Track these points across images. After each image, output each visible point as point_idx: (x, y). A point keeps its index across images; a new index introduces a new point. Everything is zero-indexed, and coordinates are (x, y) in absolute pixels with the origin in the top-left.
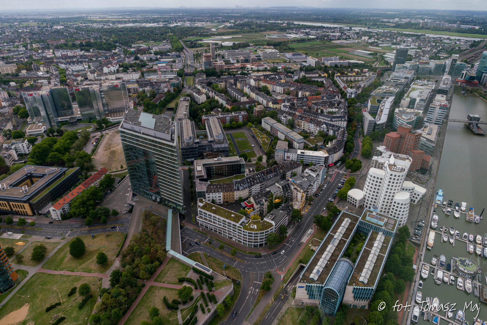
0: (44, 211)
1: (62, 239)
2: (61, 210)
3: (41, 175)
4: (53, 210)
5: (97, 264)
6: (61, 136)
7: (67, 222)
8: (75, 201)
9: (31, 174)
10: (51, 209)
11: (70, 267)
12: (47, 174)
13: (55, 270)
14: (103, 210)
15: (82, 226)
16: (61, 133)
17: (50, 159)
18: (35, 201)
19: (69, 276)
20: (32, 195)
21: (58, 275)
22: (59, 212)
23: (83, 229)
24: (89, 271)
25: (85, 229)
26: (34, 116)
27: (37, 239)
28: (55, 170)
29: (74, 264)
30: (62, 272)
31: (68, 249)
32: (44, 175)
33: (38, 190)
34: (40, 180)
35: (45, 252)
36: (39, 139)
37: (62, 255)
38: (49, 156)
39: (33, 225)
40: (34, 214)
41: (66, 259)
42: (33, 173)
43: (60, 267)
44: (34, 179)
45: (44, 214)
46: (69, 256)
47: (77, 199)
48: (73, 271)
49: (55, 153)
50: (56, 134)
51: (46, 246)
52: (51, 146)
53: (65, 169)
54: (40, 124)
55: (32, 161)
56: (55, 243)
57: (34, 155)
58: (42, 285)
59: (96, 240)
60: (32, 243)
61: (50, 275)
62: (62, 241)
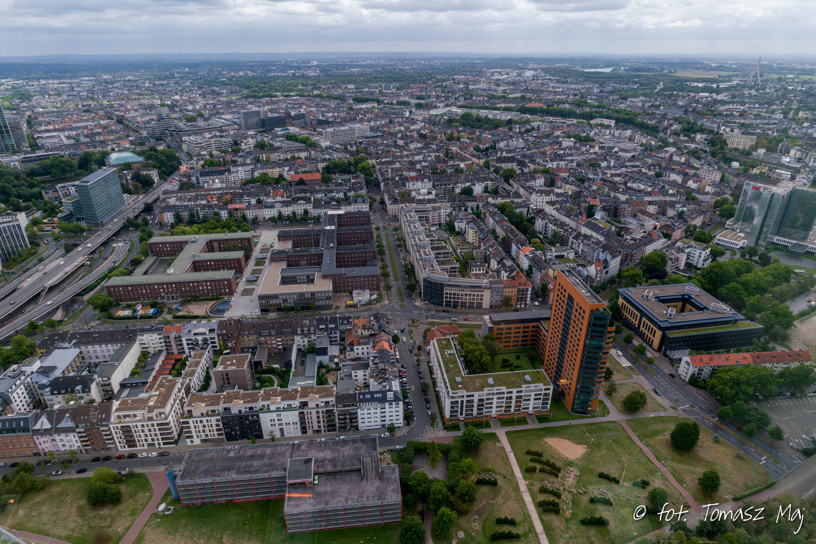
0: (675, 355)
1: (672, 407)
2: (697, 370)
3: (702, 307)
4: (687, 362)
5: (697, 481)
6: (763, 265)
7: (693, 390)
8: (726, 372)
9: (690, 297)
10: (686, 359)
11: (658, 451)
12: (711, 309)
13: (638, 436)
14: (760, 414)
15: (709, 411)
16: (765, 261)
17: (725, 291)
18: (672, 334)
19: (650, 461)
20: (674, 325)
21: (638, 446)
22: (692, 370)
23: (709, 416)
24: (680, 481)
25: (712, 419)
26: (741, 220)
27: (643, 383)
28: (725, 309)
29: (666, 452)
30: (645, 449)
31: (672, 427)
32: (705, 308)
33: (686, 323)
34: (696, 311)
35: (643, 406)
36: (728, 254)
37: (658, 427)
38: (727, 286)
39: (650, 362)
40: (659, 350)
41: (660, 437)
42: (693, 298)
43: (647, 439)
44: (688, 306)
45: (670, 359)
46: (667, 436)
47: (730, 370)
48: (658, 459)
49: (739, 286)
50: (756, 258)
51: (648, 400)
52: (739, 273)
53: (741, 317)
54: (742, 235)
55: (699, 281)
56: (660, 405)
57: (708, 274)
58: (614, 442)
59: (718, 447)
60: (635, 383)
61: (630, 438)
62: (671, 410)
